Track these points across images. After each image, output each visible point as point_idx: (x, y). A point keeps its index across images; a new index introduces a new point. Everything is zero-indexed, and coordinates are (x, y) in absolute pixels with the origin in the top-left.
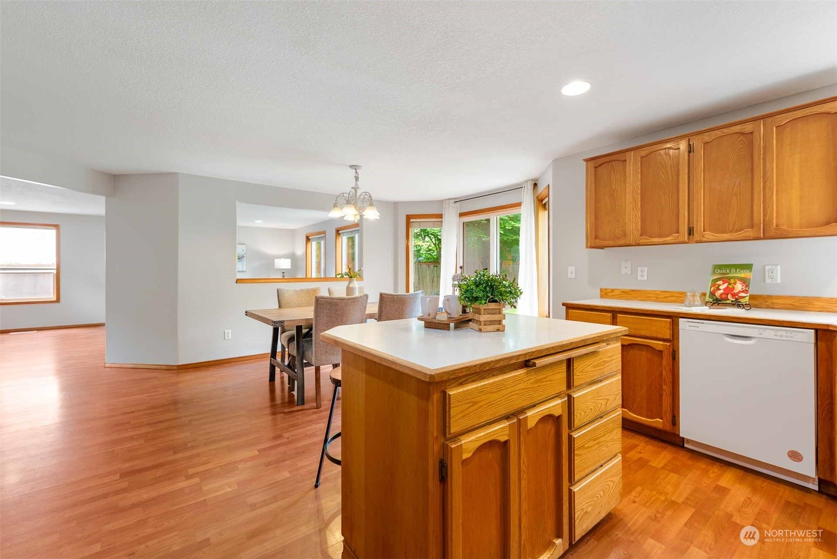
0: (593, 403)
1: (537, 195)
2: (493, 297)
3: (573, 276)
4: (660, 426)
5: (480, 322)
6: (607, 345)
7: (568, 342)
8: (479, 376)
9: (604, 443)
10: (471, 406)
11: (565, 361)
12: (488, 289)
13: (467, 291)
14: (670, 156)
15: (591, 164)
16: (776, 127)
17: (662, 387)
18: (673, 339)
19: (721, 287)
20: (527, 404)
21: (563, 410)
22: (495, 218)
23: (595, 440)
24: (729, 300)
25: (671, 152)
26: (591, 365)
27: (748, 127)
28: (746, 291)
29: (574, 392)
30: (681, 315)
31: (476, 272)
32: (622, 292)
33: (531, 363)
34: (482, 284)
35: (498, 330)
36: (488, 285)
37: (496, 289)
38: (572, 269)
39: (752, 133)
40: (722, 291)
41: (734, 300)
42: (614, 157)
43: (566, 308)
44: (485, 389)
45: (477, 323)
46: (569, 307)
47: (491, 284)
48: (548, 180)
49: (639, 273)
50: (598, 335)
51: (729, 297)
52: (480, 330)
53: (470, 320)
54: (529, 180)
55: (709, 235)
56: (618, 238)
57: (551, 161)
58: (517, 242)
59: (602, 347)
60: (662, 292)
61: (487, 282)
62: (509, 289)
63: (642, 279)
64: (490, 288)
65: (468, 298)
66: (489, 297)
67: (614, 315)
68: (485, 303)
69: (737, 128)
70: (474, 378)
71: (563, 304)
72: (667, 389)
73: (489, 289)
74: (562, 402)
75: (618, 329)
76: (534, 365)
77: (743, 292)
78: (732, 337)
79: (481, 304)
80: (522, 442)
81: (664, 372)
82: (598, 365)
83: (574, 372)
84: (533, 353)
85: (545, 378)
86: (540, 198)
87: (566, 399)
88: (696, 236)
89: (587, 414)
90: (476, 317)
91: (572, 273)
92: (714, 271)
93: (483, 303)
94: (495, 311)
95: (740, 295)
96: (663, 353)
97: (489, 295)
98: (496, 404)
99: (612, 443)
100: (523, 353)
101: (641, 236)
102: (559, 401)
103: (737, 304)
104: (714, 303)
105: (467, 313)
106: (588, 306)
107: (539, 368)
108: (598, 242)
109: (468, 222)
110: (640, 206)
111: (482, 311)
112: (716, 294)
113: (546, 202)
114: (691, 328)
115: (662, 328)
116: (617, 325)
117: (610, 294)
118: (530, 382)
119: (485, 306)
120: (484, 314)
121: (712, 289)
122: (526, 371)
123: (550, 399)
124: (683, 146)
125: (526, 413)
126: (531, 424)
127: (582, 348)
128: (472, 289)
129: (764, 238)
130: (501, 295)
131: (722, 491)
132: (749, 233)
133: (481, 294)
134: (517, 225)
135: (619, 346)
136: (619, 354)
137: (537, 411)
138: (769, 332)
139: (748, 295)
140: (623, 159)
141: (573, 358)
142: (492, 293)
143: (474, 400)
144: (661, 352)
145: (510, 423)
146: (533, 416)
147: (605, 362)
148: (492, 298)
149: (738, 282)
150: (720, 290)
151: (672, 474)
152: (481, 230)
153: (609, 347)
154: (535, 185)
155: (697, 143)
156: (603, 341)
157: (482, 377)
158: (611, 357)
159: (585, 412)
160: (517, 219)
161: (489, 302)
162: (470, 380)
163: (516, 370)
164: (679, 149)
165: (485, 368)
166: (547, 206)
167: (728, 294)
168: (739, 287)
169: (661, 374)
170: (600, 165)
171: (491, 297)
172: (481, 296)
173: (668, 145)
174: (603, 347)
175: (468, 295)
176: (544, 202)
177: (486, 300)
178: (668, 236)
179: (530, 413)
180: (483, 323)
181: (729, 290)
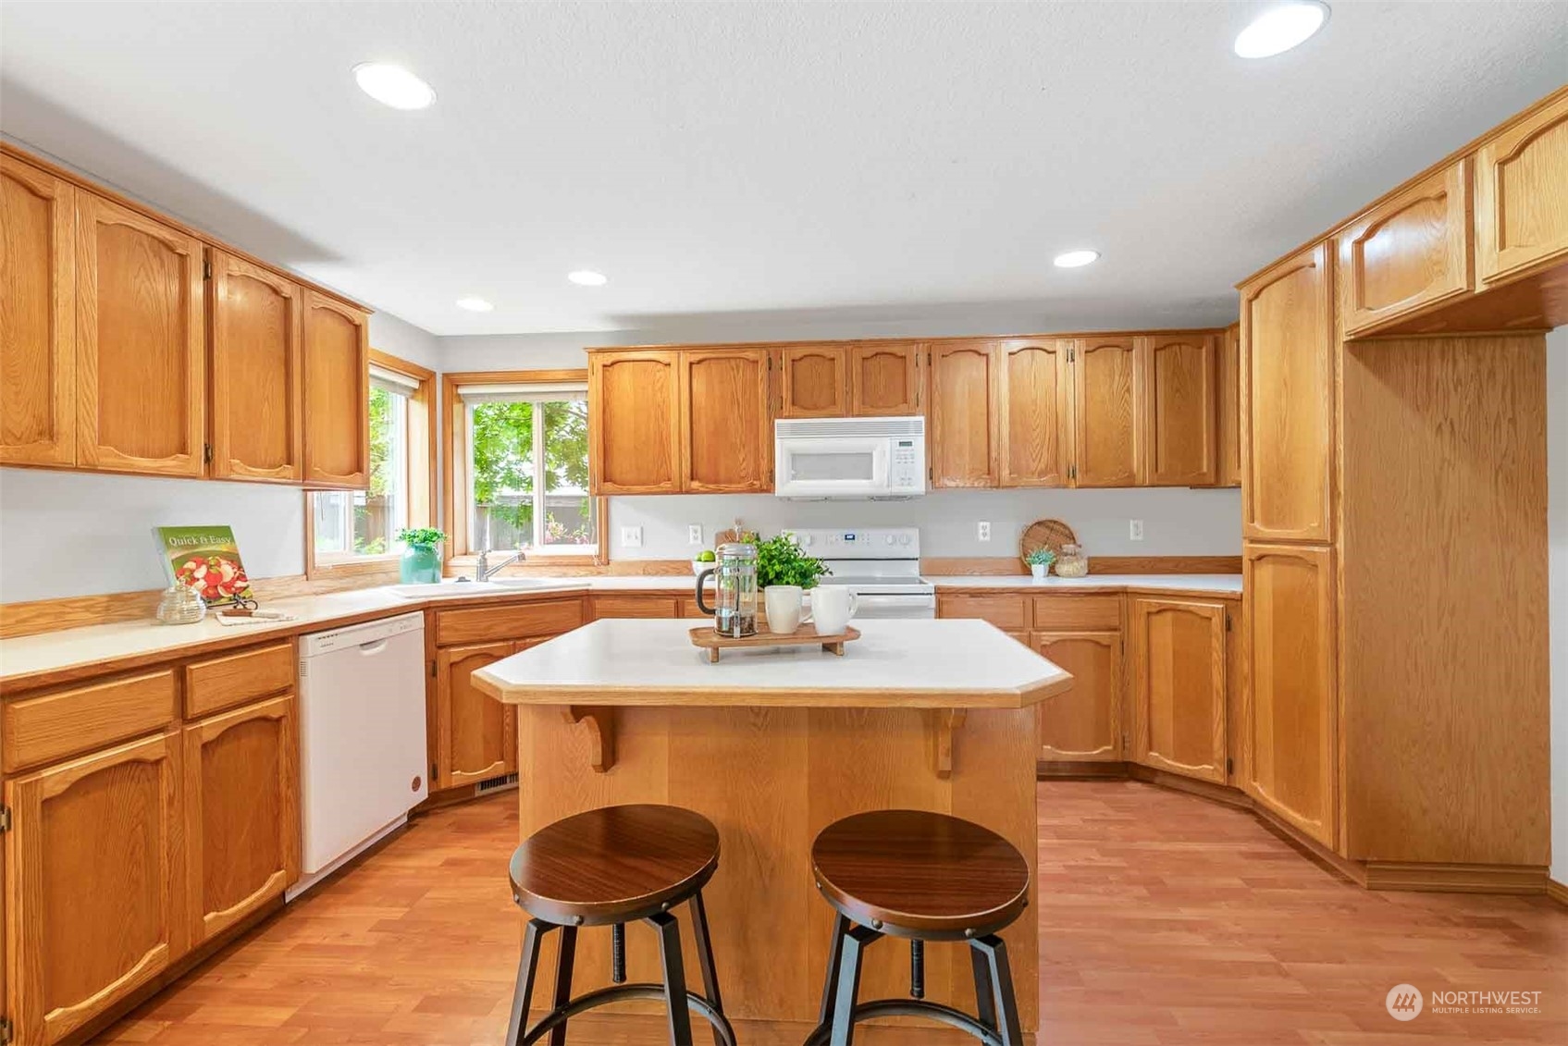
19: (196, 575)
24: (223, 597)
27: (286, 287)
28: (242, 578)
39: (289, 299)
40: (202, 583)
41: (231, 595)
51: (221, 591)
55: (239, 467)
77: (238, 578)
88: (221, 466)
92: (167, 543)
95: (237, 585)
101: (100, 444)
110: (96, 357)
132: (288, 471)
138: (397, 625)
139: (248, 583)
140: (43, 190)
144: (278, 720)
149: (223, 562)
150: (198, 580)
168: (227, 570)
181: (214, 580)
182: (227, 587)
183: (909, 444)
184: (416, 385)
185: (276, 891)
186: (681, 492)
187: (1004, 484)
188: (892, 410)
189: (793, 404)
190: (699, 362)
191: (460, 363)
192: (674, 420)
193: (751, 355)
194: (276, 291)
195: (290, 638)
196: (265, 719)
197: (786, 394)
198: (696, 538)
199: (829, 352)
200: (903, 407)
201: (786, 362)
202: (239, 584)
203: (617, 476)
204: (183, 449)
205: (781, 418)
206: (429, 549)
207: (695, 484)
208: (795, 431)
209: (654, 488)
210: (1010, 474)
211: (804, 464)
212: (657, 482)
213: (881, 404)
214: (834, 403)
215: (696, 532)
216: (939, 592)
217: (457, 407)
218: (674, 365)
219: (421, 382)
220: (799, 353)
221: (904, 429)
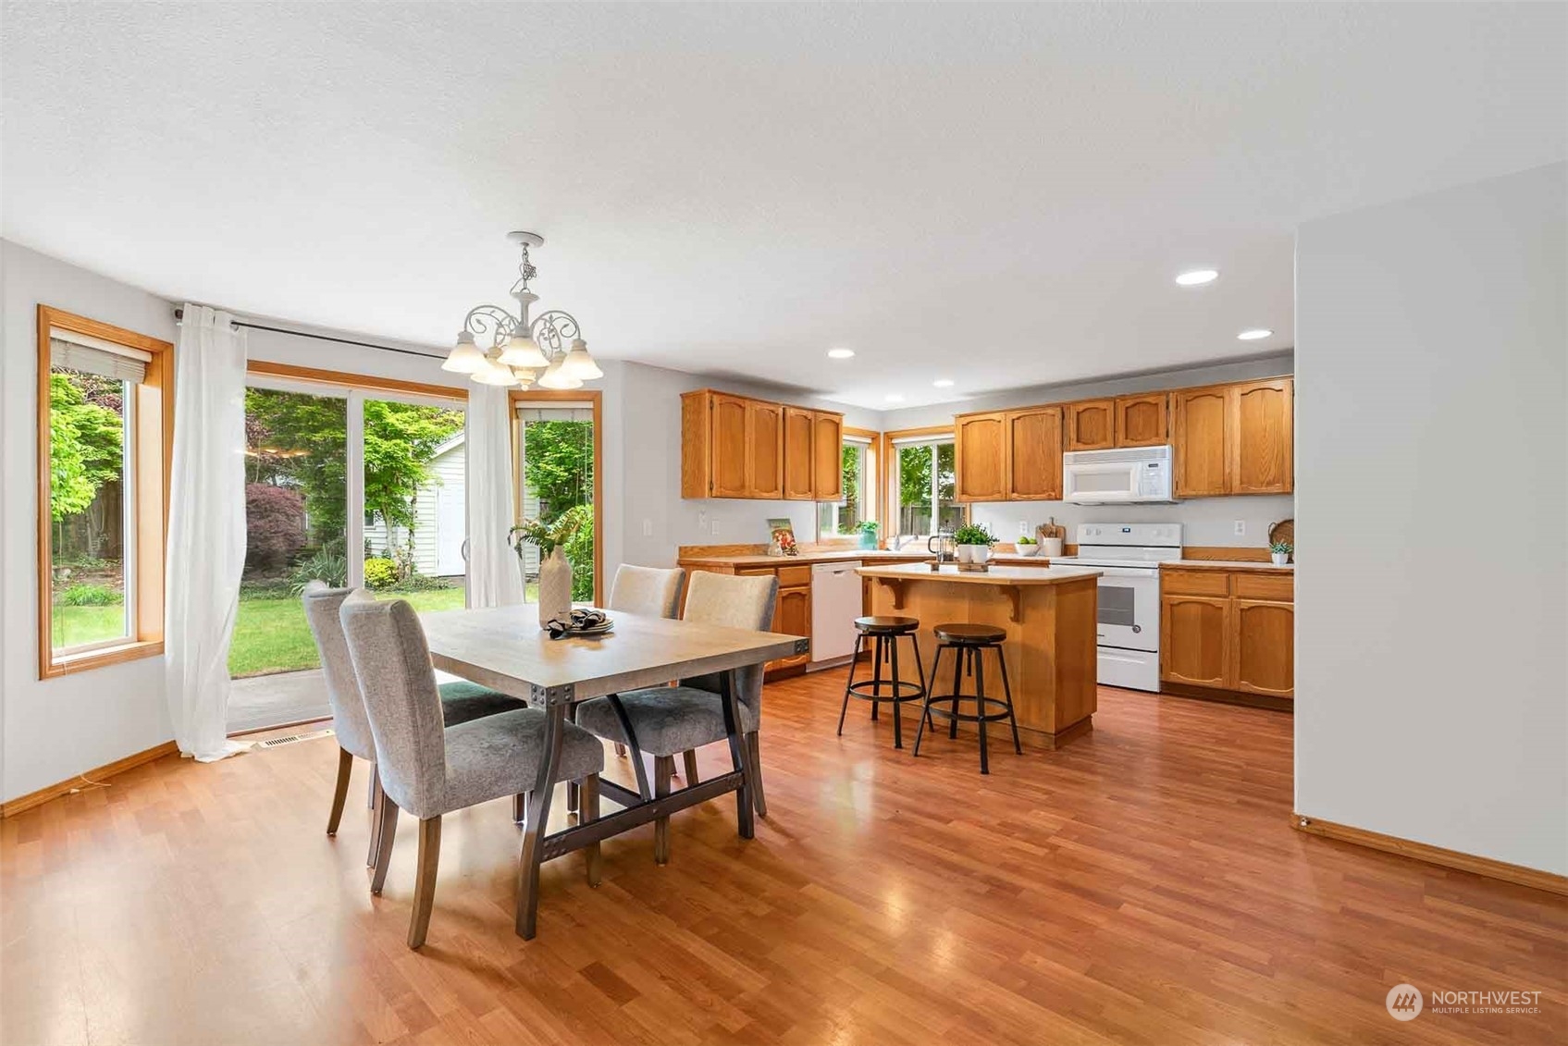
3: (650, 532)
14: (771, 418)
18: (809, 584)
25: (772, 414)
32: (701, 549)
38: (648, 523)
39: (811, 419)
42: (735, 400)
55: (792, 494)
77: (792, 540)
78: (835, 573)
88: (786, 494)
91: (648, 528)
92: (769, 525)
101: (755, 489)
108: (723, 491)
110: (754, 458)
117: (690, 553)
124: (780, 412)
132: (809, 496)
140: (743, 406)
149: (788, 534)
150: (779, 540)
164: (777, 414)
167: (785, 544)
168: (789, 537)
170: (723, 404)
173: (772, 408)
178: (771, 491)
181: (784, 540)
182: (789, 544)
183: (1156, 465)
184: (869, 441)
185: (803, 662)
186: (1006, 500)
187: (1237, 492)
188: (1149, 442)
189: (1078, 441)
190: (1018, 418)
191: (893, 426)
192: (1002, 456)
193: (1050, 411)
194: (806, 417)
195: (809, 563)
196: (799, 594)
197: (1073, 436)
198: (1024, 530)
199: (1102, 405)
200: (1154, 440)
201: (1074, 415)
202: (793, 543)
203: (969, 491)
204: (776, 489)
205: (1070, 451)
206: (872, 533)
207: (1015, 495)
208: (1076, 461)
209: (990, 498)
210: (1241, 484)
211: (1081, 482)
212: (992, 494)
213: (1140, 438)
214: (1105, 439)
215: (1024, 525)
216: (1162, 568)
217: (891, 451)
218: (1003, 422)
219: (873, 439)
220: (1081, 408)
221: (1154, 454)
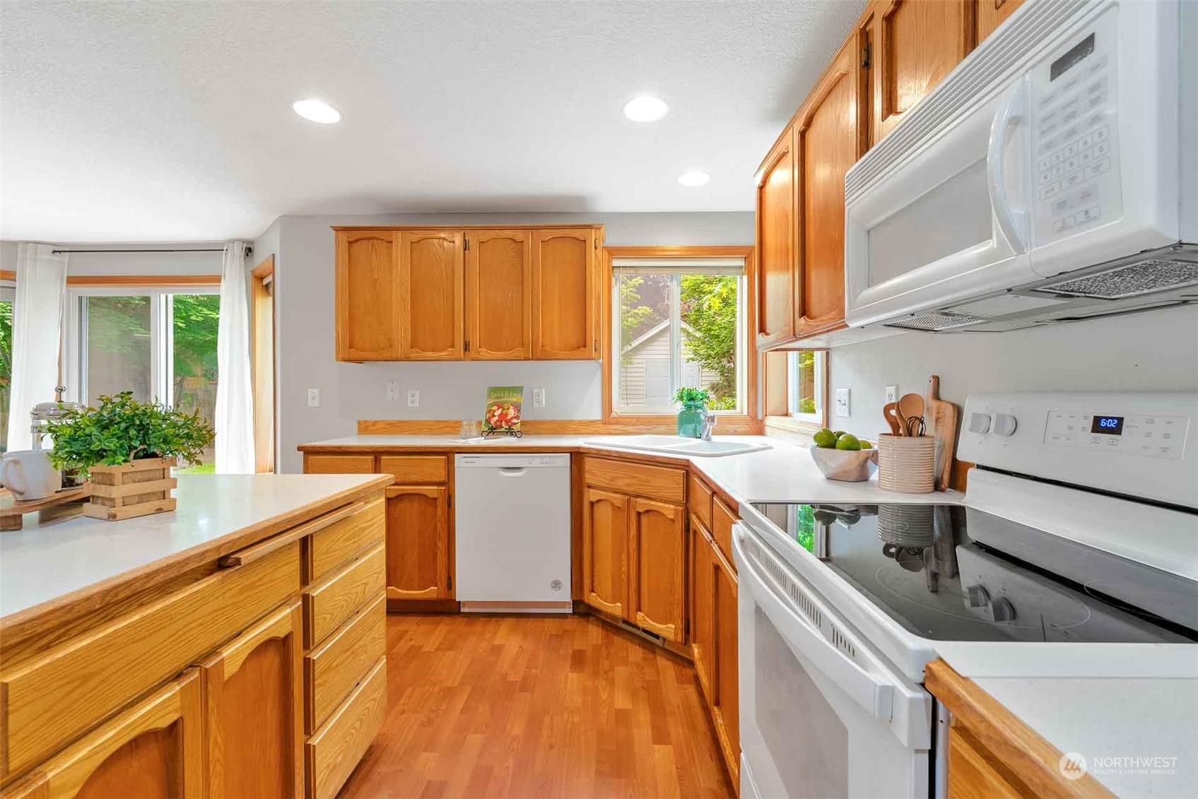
0: (344, 595)
1: (251, 269)
2: (145, 447)
3: (316, 403)
4: (434, 596)
5: (112, 500)
6: (366, 503)
7: (302, 511)
8: (102, 616)
9: (360, 649)
10: (76, 688)
11: (298, 543)
12: (132, 432)
13: (73, 439)
14: (444, 248)
15: (344, 237)
16: (542, 242)
17: (437, 544)
18: (448, 483)
19: (496, 414)
20: (222, 636)
21: (293, 624)
22: (163, 297)
23: (347, 650)
24: (503, 427)
25: (446, 243)
26: (342, 539)
27: (519, 235)
28: (517, 417)
29: (313, 588)
30: (457, 451)
31: (100, 399)
32: (389, 424)
33: (230, 561)
34: (117, 424)
35: (160, 510)
36: (134, 424)
37: (154, 432)
38: (313, 392)
39: (522, 242)
40: (496, 418)
41: (507, 427)
42: (375, 234)
43: (305, 453)
44: (118, 640)
45: (103, 504)
46: (308, 452)
47: (141, 421)
48: (271, 247)
49: (410, 398)
50: (352, 491)
51: (503, 424)
52: (113, 517)
53: (86, 500)
54: (238, 240)
55: (484, 352)
56: (382, 349)
57: (277, 217)
58: (213, 345)
59: (357, 509)
60: (435, 421)
61: (131, 419)
62: (186, 431)
63: (413, 405)
64: (139, 431)
65: (78, 454)
66: (136, 448)
67: (376, 458)
68: (124, 461)
69: (509, 233)
70: (86, 625)
71: (299, 449)
72: (442, 546)
73: (135, 432)
74: (292, 611)
75: (380, 479)
76: (238, 562)
77: (515, 418)
78: (506, 470)
79: (113, 463)
80: (213, 709)
81: (439, 525)
82: (354, 535)
83: (314, 556)
84: (233, 542)
85: (259, 580)
86: (258, 272)
87: (300, 603)
88: (472, 353)
89: (335, 616)
90: (102, 491)
91: (314, 398)
93: (120, 461)
94: (151, 475)
95: (513, 421)
96: (438, 502)
97: (136, 443)
98: (147, 661)
99: (372, 645)
100: (215, 545)
101: (411, 348)
102: (288, 611)
103: (510, 432)
104: (490, 432)
105: (78, 485)
106: (340, 447)
107: (248, 564)
108: (354, 353)
109: (95, 298)
110: (409, 308)
111: (118, 478)
112: (491, 422)
113: (270, 283)
114: (469, 465)
115: (436, 468)
116: (380, 473)
117: (373, 428)
118: (227, 595)
119: (126, 467)
120: (123, 483)
121: (488, 416)
122: (220, 577)
123: (272, 611)
124: (458, 239)
125: (222, 653)
126: (230, 670)
127: (327, 515)
128: (90, 435)
129: (532, 359)
130: (165, 441)
131: (497, 650)
132: (519, 352)
133: (113, 444)
134: (214, 315)
135: (382, 502)
136: (382, 513)
137: (243, 642)
138: (536, 460)
139: (519, 421)
140: (388, 239)
141: (312, 535)
142: (144, 440)
143: (83, 672)
144: (435, 499)
145: (184, 684)
146: (232, 656)
147: (364, 529)
148: (145, 449)
150: (495, 416)
151: (448, 653)
152: (131, 317)
153: (369, 506)
154: (249, 251)
155: (473, 240)
156: (359, 500)
157: (110, 617)
158: (371, 520)
159: (333, 614)
160: (213, 303)
161: (135, 458)
162: (73, 632)
163: (197, 580)
164: (454, 242)
165: (117, 595)
166: (271, 289)
167: (502, 421)
168: (512, 412)
169: (435, 527)
170: (356, 241)
171: (142, 447)
172: (113, 448)
173: (442, 235)
174: (360, 508)
175: (76, 447)
176: (265, 282)
177: (128, 455)
178: (443, 350)
179: (227, 652)
180: (119, 502)
181: (503, 416)
195: (445, 452)
202: (515, 421)
204: (452, 347)
